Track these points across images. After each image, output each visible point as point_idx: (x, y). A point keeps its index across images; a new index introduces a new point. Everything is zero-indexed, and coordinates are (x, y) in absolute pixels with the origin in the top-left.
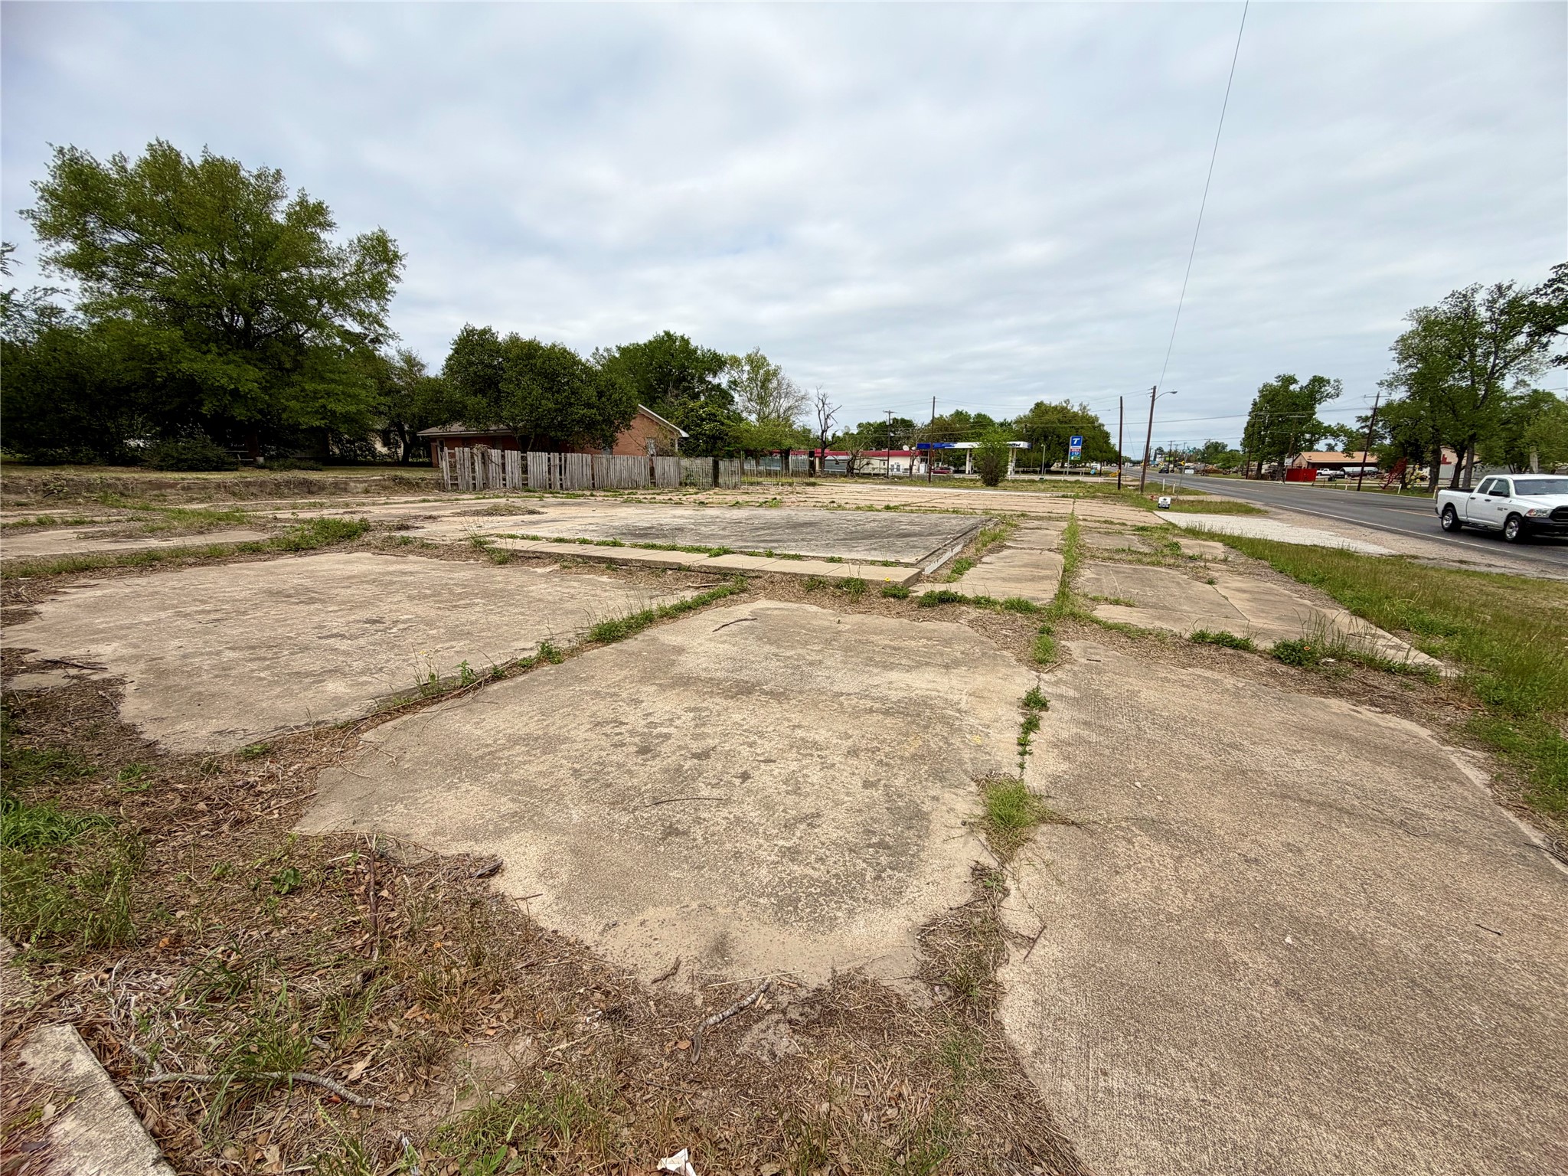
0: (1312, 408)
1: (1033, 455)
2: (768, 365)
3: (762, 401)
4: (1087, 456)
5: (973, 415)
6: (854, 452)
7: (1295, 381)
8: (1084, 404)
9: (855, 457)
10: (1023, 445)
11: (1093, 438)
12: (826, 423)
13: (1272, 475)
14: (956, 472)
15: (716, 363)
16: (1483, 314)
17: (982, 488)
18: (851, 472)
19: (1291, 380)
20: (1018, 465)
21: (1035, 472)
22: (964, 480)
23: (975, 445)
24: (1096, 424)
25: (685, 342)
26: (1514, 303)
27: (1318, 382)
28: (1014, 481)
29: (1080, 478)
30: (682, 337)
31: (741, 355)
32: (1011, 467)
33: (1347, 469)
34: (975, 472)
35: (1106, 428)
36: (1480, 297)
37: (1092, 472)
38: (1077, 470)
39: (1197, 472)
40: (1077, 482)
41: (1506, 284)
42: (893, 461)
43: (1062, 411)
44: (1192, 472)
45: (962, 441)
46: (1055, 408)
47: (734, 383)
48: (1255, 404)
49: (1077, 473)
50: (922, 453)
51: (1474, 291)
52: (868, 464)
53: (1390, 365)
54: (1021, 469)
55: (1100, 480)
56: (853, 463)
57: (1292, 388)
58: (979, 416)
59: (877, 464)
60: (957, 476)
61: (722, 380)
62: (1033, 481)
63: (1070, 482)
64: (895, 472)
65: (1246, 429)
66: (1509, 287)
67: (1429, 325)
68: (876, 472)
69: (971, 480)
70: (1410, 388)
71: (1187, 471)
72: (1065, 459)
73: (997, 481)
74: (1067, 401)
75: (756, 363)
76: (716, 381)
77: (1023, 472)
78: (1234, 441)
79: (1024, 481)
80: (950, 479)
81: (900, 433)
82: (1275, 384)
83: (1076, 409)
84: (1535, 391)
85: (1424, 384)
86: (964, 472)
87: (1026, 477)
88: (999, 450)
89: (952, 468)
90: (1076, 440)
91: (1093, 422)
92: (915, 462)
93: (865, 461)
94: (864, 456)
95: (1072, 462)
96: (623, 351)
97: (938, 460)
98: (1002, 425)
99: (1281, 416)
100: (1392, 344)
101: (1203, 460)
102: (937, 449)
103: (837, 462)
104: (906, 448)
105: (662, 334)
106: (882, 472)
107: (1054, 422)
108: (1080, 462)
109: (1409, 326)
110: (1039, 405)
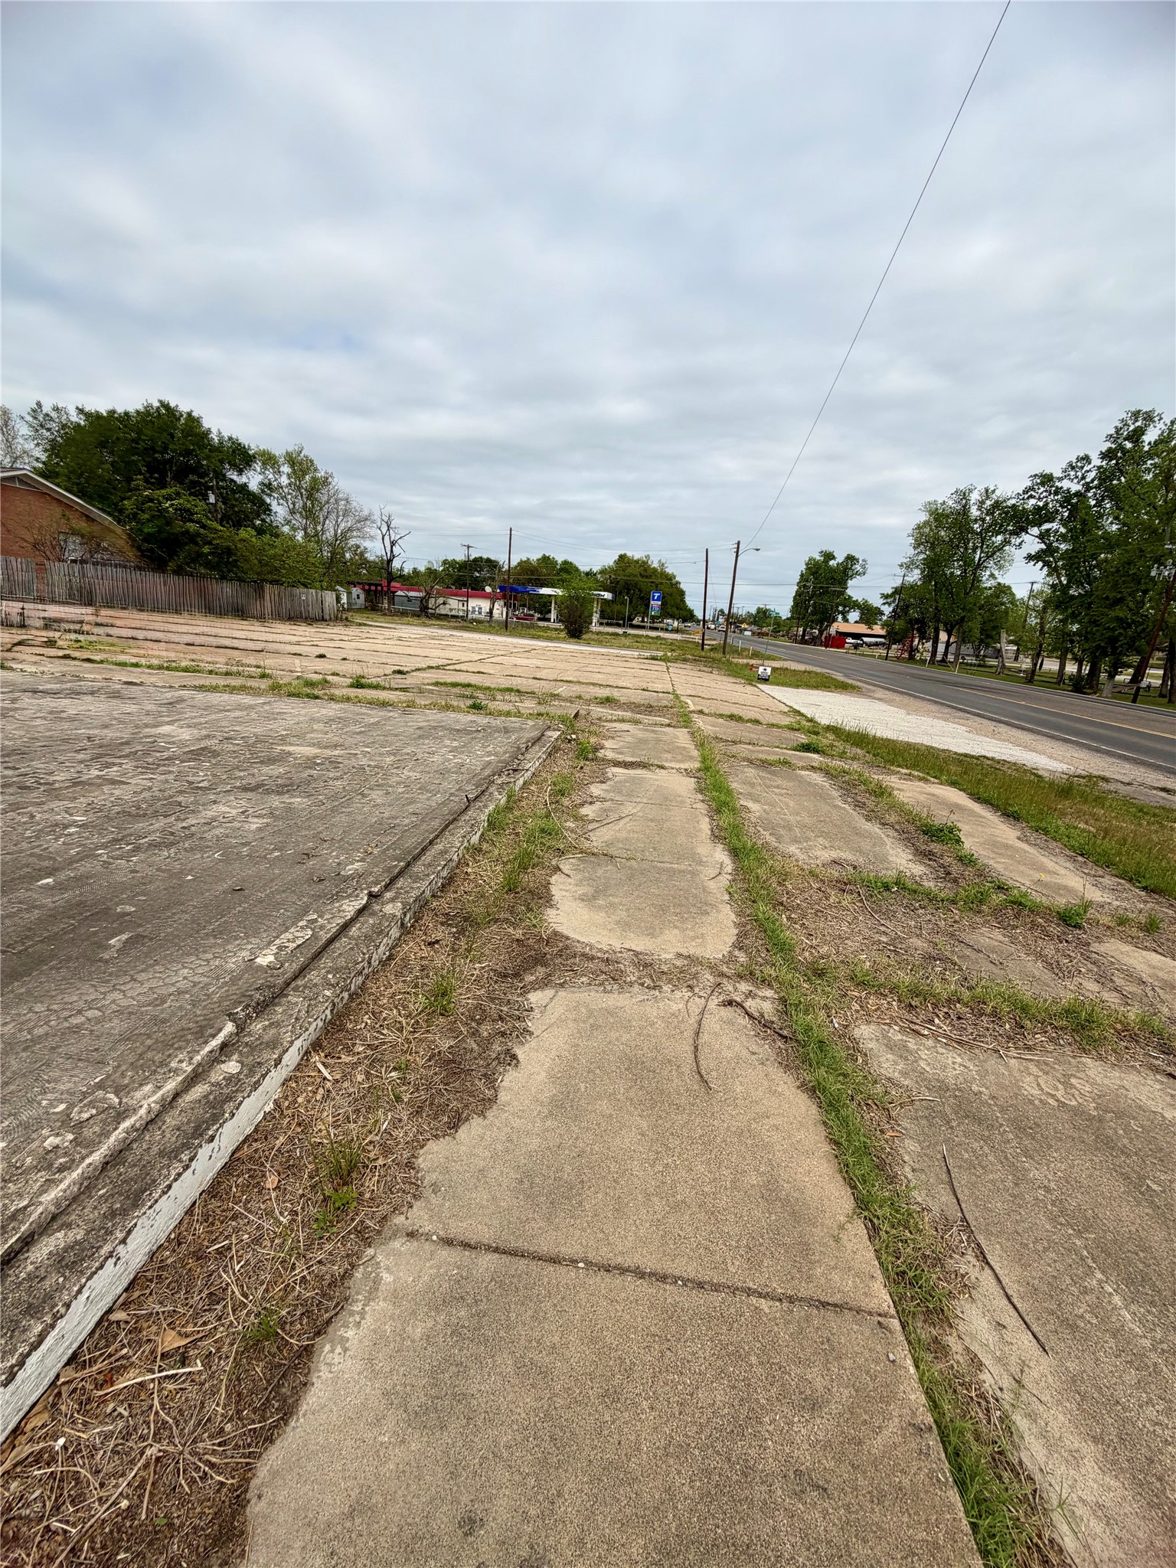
0: (845, 583)
1: (616, 607)
2: (316, 470)
3: (309, 514)
4: (665, 613)
5: (560, 562)
6: (428, 588)
7: (834, 558)
8: (663, 561)
9: (429, 594)
10: (608, 596)
11: (671, 595)
12: (392, 551)
13: (814, 641)
14: (539, 619)
15: (241, 457)
16: (974, 512)
17: (564, 640)
18: (424, 612)
19: (829, 556)
20: (602, 616)
21: (619, 625)
22: (548, 628)
23: (559, 592)
24: (674, 581)
25: (193, 421)
26: (997, 505)
27: (851, 559)
28: (598, 633)
29: (661, 634)
30: (189, 414)
31: (278, 451)
32: (595, 618)
33: (865, 639)
34: (560, 621)
35: (682, 586)
36: (975, 497)
37: (670, 628)
38: (656, 625)
39: (753, 633)
40: (658, 638)
41: (992, 488)
42: (474, 603)
43: (643, 566)
44: (749, 633)
45: (547, 586)
46: (637, 562)
47: (268, 486)
48: (802, 575)
49: (656, 629)
50: (504, 597)
51: (971, 491)
52: (444, 604)
53: (906, 549)
54: (605, 621)
55: (678, 636)
56: (427, 601)
57: (832, 563)
58: (565, 562)
59: (454, 605)
60: (541, 624)
61: (252, 480)
62: (617, 634)
63: (652, 638)
64: (476, 616)
65: (795, 598)
66: (993, 492)
67: (939, 516)
68: (453, 613)
69: (556, 630)
70: (922, 572)
71: (746, 633)
72: (645, 614)
73: (581, 632)
74: (648, 557)
75: (300, 465)
76: (241, 480)
77: (608, 624)
78: (783, 609)
79: (608, 634)
80: (532, 626)
81: (485, 573)
82: (818, 558)
83: (655, 565)
84: (999, 584)
85: (933, 567)
86: (549, 620)
87: (611, 630)
88: (584, 598)
89: (537, 615)
90: (657, 595)
91: (670, 579)
92: (496, 606)
93: (441, 600)
94: (440, 594)
95: (653, 618)
96: (94, 418)
97: (524, 606)
98: (587, 574)
99: (821, 588)
100: (910, 531)
101: (754, 623)
102: (522, 592)
103: (409, 599)
104: (488, 589)
105: (156, 404)
106: (461, 614)
107: (636, 576)
108: (658, 618)
109: (923, 517)
110: (622, 557)
